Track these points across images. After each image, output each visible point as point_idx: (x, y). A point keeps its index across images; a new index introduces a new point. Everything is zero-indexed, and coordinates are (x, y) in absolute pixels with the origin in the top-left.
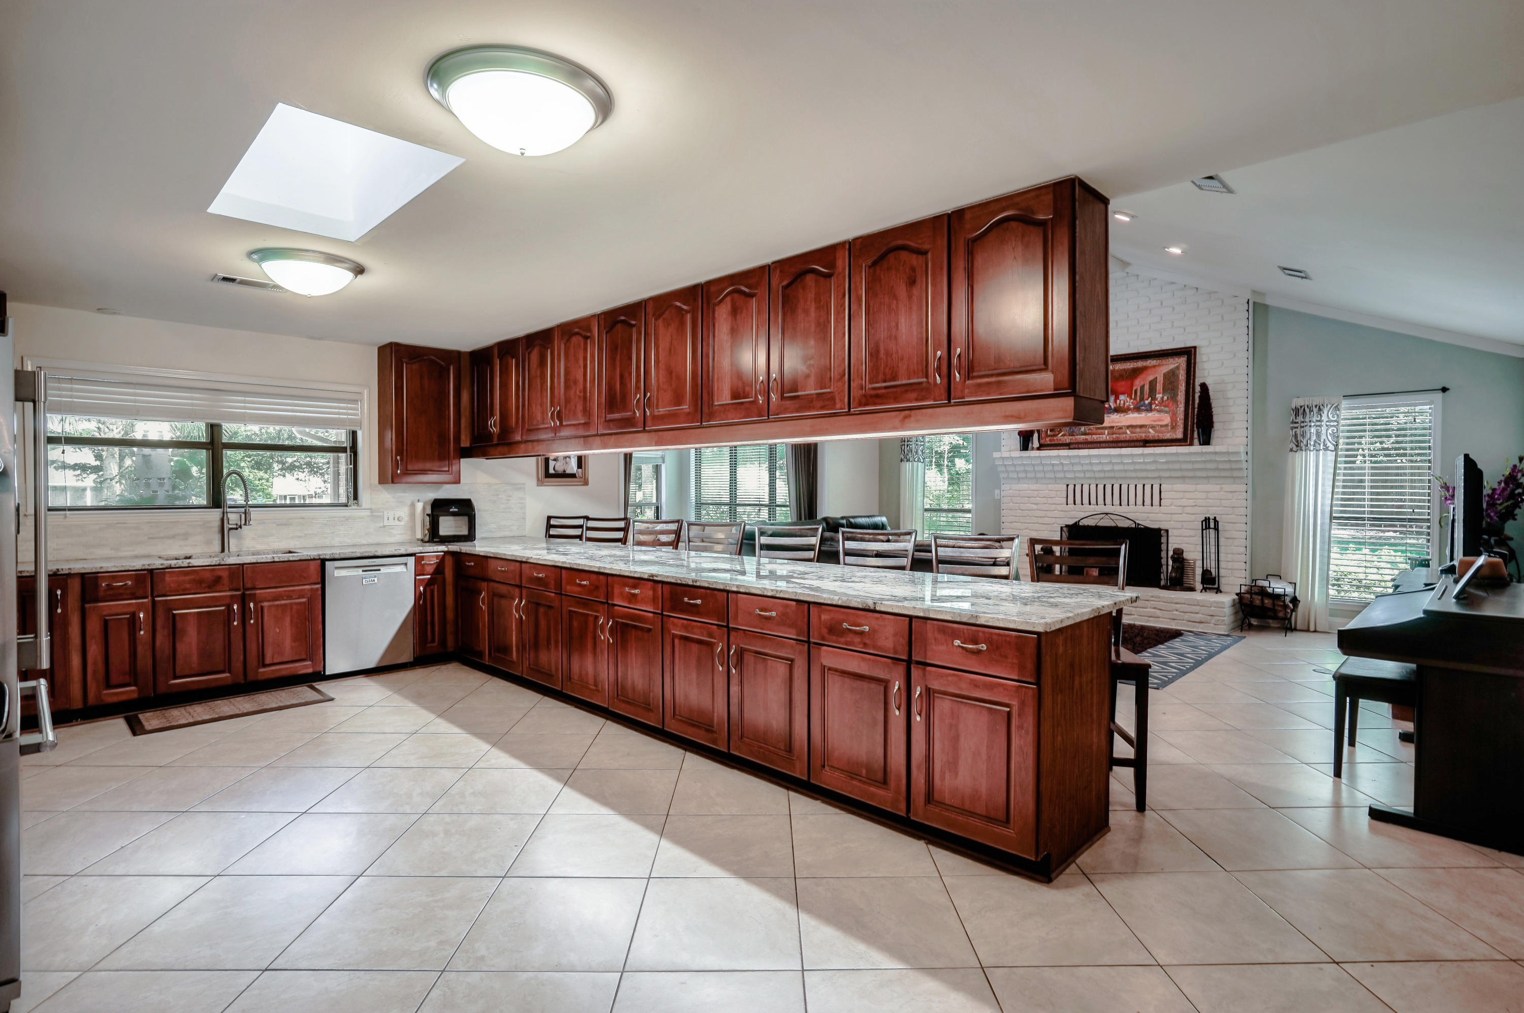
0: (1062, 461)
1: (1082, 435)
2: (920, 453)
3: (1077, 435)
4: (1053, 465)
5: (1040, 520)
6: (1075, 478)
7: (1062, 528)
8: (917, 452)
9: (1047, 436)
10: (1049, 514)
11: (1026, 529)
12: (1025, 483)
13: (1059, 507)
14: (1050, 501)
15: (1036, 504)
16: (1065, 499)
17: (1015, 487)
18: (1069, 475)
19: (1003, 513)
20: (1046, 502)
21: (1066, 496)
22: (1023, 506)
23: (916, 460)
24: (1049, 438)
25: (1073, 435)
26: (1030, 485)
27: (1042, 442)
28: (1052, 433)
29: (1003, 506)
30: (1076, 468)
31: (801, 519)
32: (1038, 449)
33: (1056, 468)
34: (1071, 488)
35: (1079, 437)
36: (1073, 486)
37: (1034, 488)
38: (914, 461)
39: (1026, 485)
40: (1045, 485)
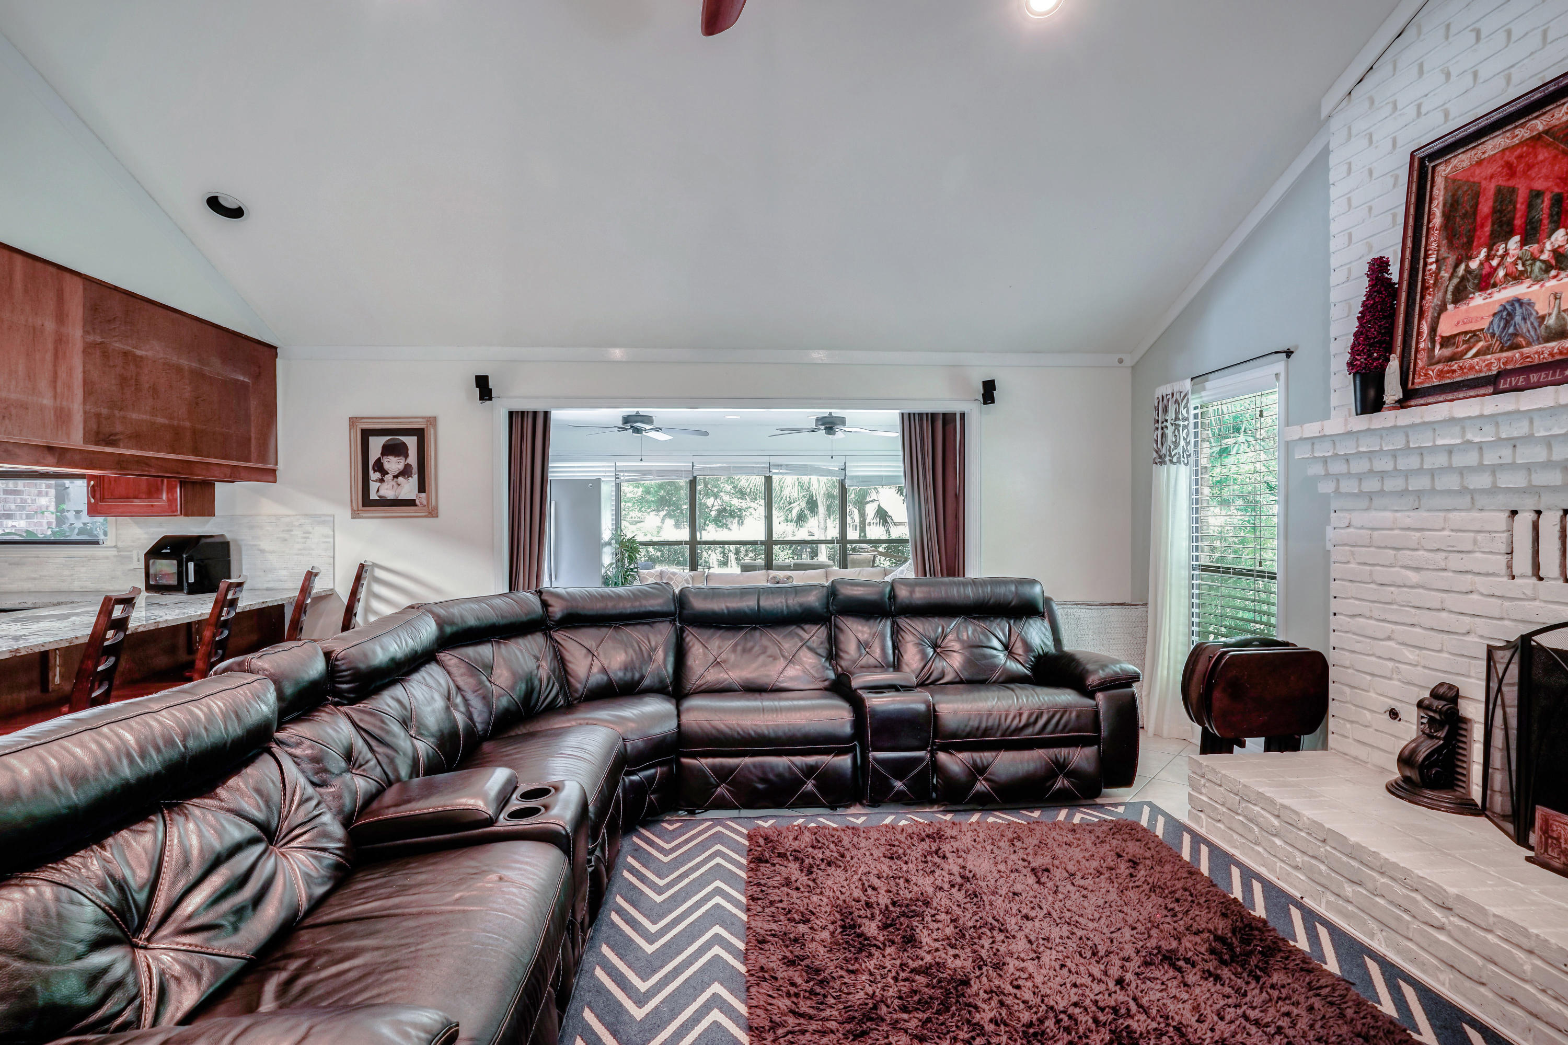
0: (1469, 436)
1: (1548, 340)
2: (1182, 443)
3: (1529, 344)
4: (1450, 450)
5: (1427, 618)
6: (1532, 490)
7: (1491, 650)
8: (1176, 444)
9: (1432, 361)
10: (1451, 601)
11: (1389, 639)
12: (1385, 509)
13: (1481, 583)
14: (1455, 562)
15: (1417, 569)
16: (1503, 559)
17: (1359, 518)
18: (1506, 480)
19: (1335, 587)
20: (1443, 565)
21: (1504, 548)
22: (1381, 574)
23: (1175, 460)
24: (1439, 367)
25: (1515, 347)
26: (1398, 515)
27: (1419, 382)
28: (1448, 352)
29: (1336, 570)
30: (1526, 455)
31: (925, 575)
32: (1402, 404)
33: (1459, 460)
34: (1525, 519)
35: (1536, 348)
36: (1533, 516)
37: (1408, 522)
38: (1171, 461)
39: (1388, 515)
40: (1442, 514)
